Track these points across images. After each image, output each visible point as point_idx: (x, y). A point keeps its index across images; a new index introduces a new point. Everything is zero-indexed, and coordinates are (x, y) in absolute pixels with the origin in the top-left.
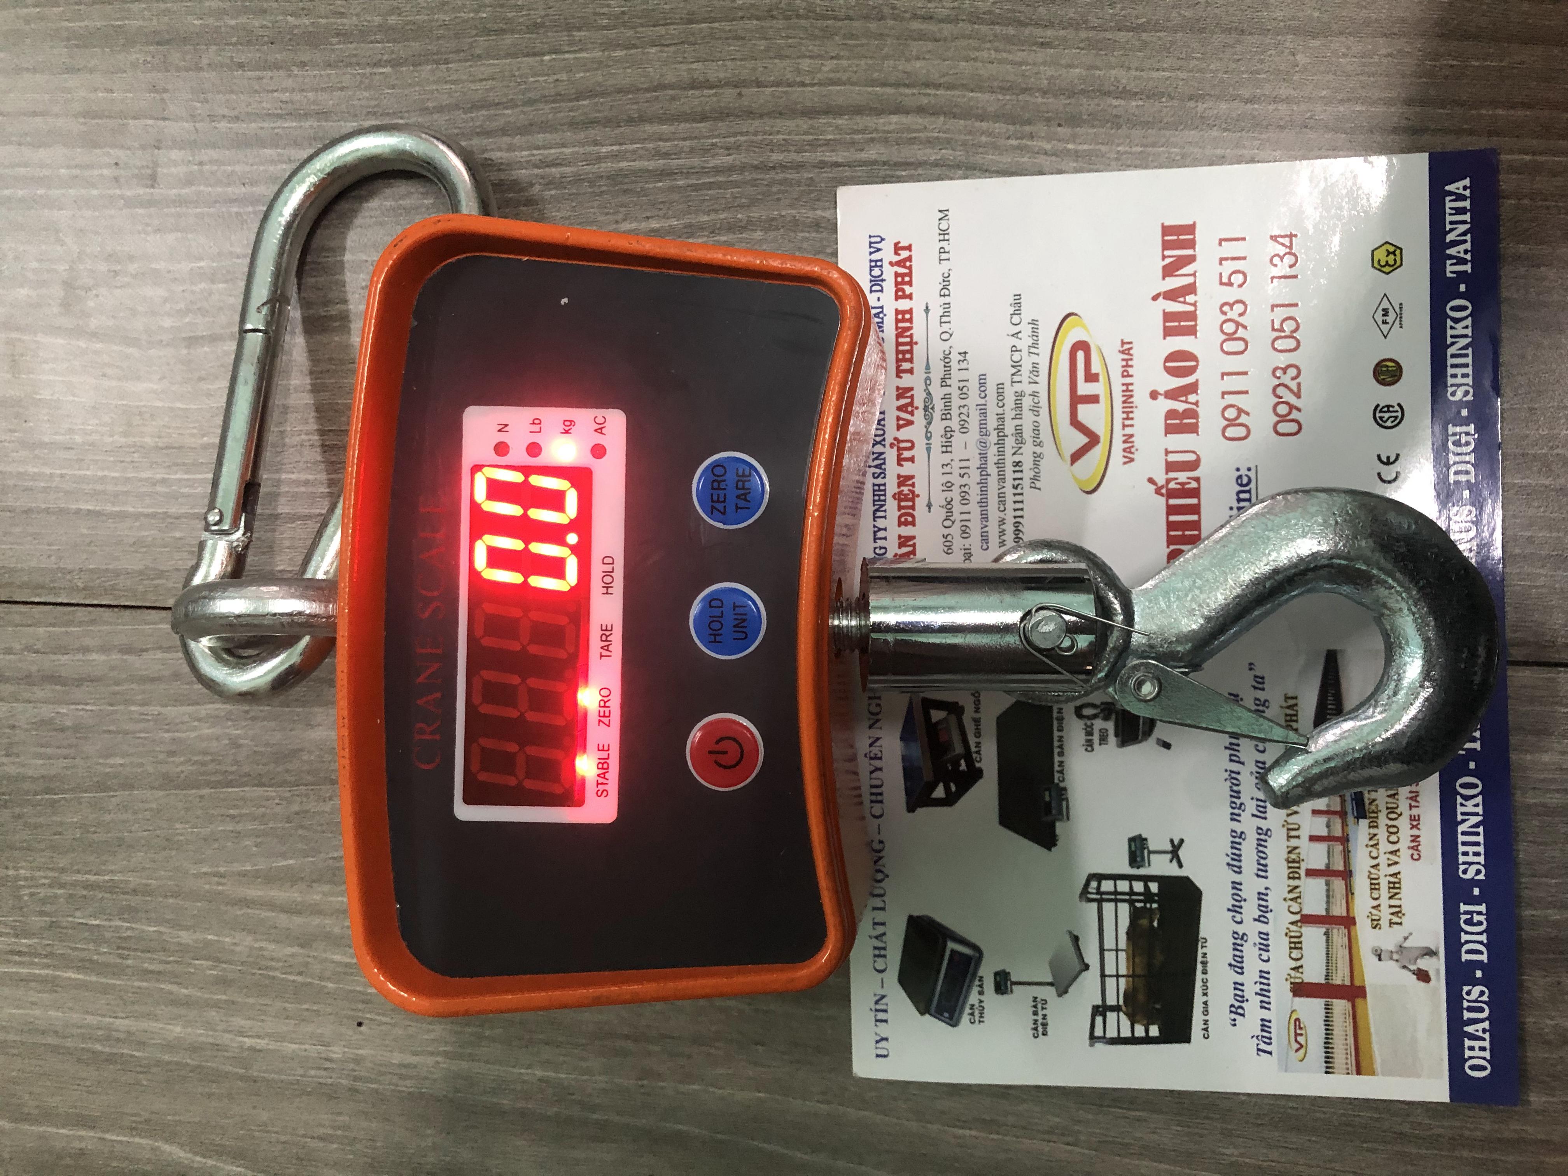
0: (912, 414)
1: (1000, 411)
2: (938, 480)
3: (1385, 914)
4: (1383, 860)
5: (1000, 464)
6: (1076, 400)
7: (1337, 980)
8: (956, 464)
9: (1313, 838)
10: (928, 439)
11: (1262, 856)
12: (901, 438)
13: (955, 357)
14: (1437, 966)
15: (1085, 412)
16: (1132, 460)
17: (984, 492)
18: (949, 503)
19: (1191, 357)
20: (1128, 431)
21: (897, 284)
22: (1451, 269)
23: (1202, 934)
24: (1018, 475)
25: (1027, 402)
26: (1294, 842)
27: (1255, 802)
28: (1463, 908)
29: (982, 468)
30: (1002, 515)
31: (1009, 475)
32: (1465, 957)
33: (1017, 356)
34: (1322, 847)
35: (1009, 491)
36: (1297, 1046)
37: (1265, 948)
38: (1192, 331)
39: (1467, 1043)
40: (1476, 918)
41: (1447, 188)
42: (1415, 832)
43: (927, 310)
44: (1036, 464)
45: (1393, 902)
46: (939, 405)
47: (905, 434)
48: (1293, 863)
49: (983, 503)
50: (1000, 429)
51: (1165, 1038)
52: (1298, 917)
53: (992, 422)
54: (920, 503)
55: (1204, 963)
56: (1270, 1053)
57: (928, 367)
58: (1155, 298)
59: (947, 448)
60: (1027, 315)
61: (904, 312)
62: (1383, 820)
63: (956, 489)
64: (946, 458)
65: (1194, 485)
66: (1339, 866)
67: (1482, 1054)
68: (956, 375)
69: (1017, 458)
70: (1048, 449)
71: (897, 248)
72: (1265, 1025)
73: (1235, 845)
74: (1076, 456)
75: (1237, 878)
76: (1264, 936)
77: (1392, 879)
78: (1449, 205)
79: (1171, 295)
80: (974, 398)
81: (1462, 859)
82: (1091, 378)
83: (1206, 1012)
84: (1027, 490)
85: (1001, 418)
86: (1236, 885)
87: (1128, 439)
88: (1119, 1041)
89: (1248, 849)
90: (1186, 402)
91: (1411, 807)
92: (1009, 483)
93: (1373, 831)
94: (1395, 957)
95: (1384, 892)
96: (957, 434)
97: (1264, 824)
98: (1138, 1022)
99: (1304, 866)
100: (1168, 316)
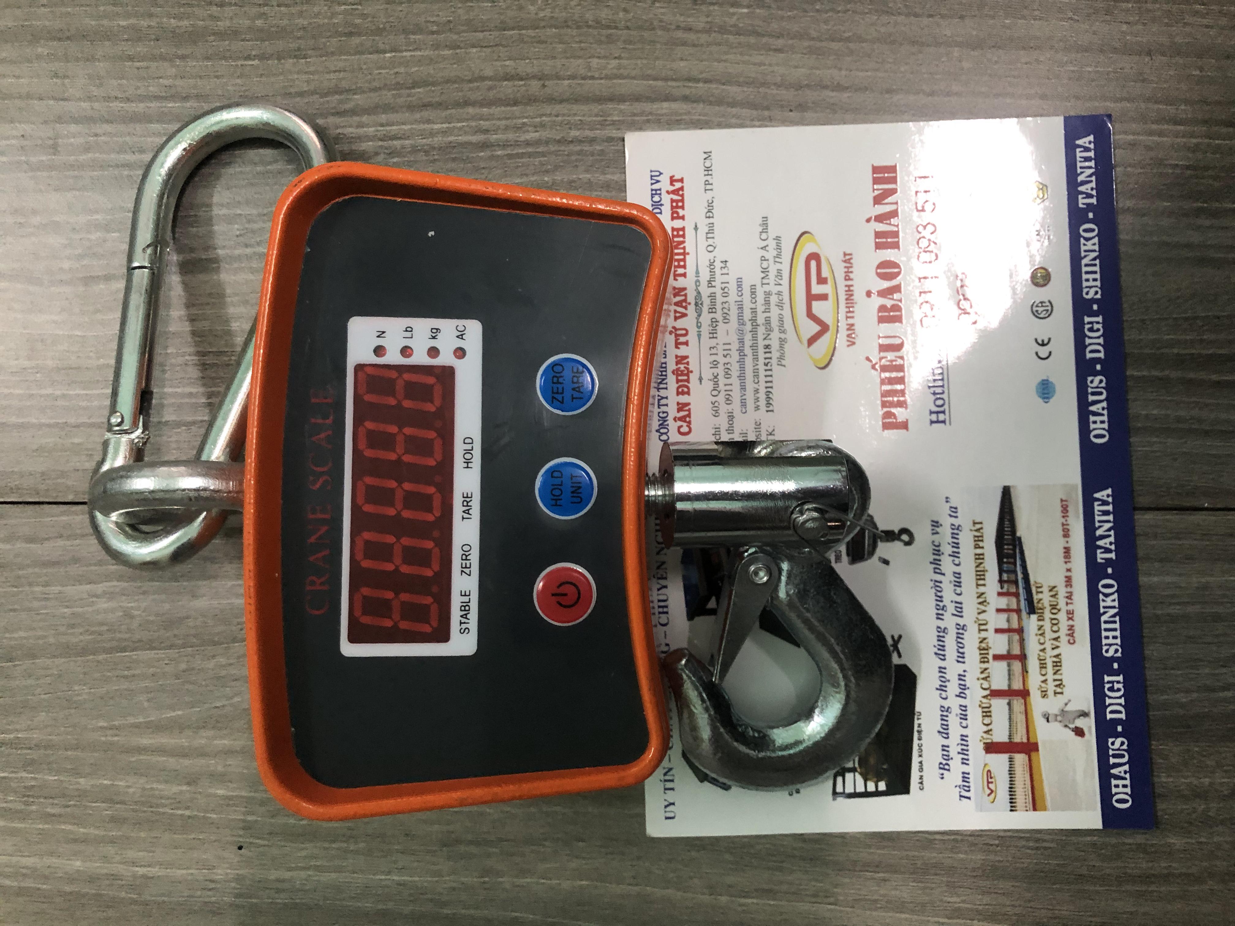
0: (686, 308)
1: (753, 306)
2: (707, 359)
3: (1051, 687)
4: (1048, 645)
5: (754, 347)
6: (811, 298)
7: (1017, 739)
8: (721, 347)
9: (997, 631)
10: (699, 327)
11: (960, 646)
12: (678, 327)
13: (718, 265)
14: (1089, 724)
15: (818, 307)
16: (854, 343)
17: (742, 368)
18: (716, 377)
19: (896, 265)
20: (850, 321)
21: (672, 207)
22: (1082, 201)
23: (917, 709)
24: (768, 355)
25: (774, 299)
26: (983, 634)
27: (954, 605)
28: (1107, 678)
29: (741, 350)
30: (756, 386)
31: (761, 355)
32: (1109, 716)
33: (765, 265)
34: (1004, 637)
35: (762, 367)
36: (989, 792)
37: (964, 717)
38: (896, 246)
39: (1114, 782)
40: (1116, 686)
41: (1078, 142)
42: (1071, 622)
43: (696, 228)
44: (781, 347)
45: (1057, 677)
46: (706, 302)
47: (680, 324)
48: (984, 650)
49: (742, 377)
50: (754, 320)
51: (890, 791)
52: (988, 692)
53: (747, 315)
54: (694, 377)
55: (919, 732)
56: (969, 798)
57: (697, 272)
58: (868, 220)
59: (713, 334)
60: (773, 232)
61: (678, 230)
62: (1047, 615)
63: (721, 367)
64: (713, 342)
65: (900, 362)
66: (1016, 651)
67: (1125, 790)
68: (719, 279)
69: (767, 342)
70: (791, 335)
71: (672, 181)
72: (965, 777)
73: (940, 639)
74: (812, 341)
75: (943, 664)
76: (964, 708)
77: (1055, 659)
78: (1079, 155)
79: (879, 219)
80: (733, 296)
81: (1104, 641)
82: (822, 281)
83: (921, 769)
84: (775, 367)
85: (754, 311)
86: (942, 670)
87: (851, 327)
88: (855, 795)
89: (950, 641)
90: (893, 299)
91: (1067, 604)
92: (761, 361)
93: (1041, 623)
94: (1059, 718)
95: (1050, 670)
96: (721, 324)
97: (961, 621)
98: (870, 780)
99: (991, 652)
100: (878, 235)
